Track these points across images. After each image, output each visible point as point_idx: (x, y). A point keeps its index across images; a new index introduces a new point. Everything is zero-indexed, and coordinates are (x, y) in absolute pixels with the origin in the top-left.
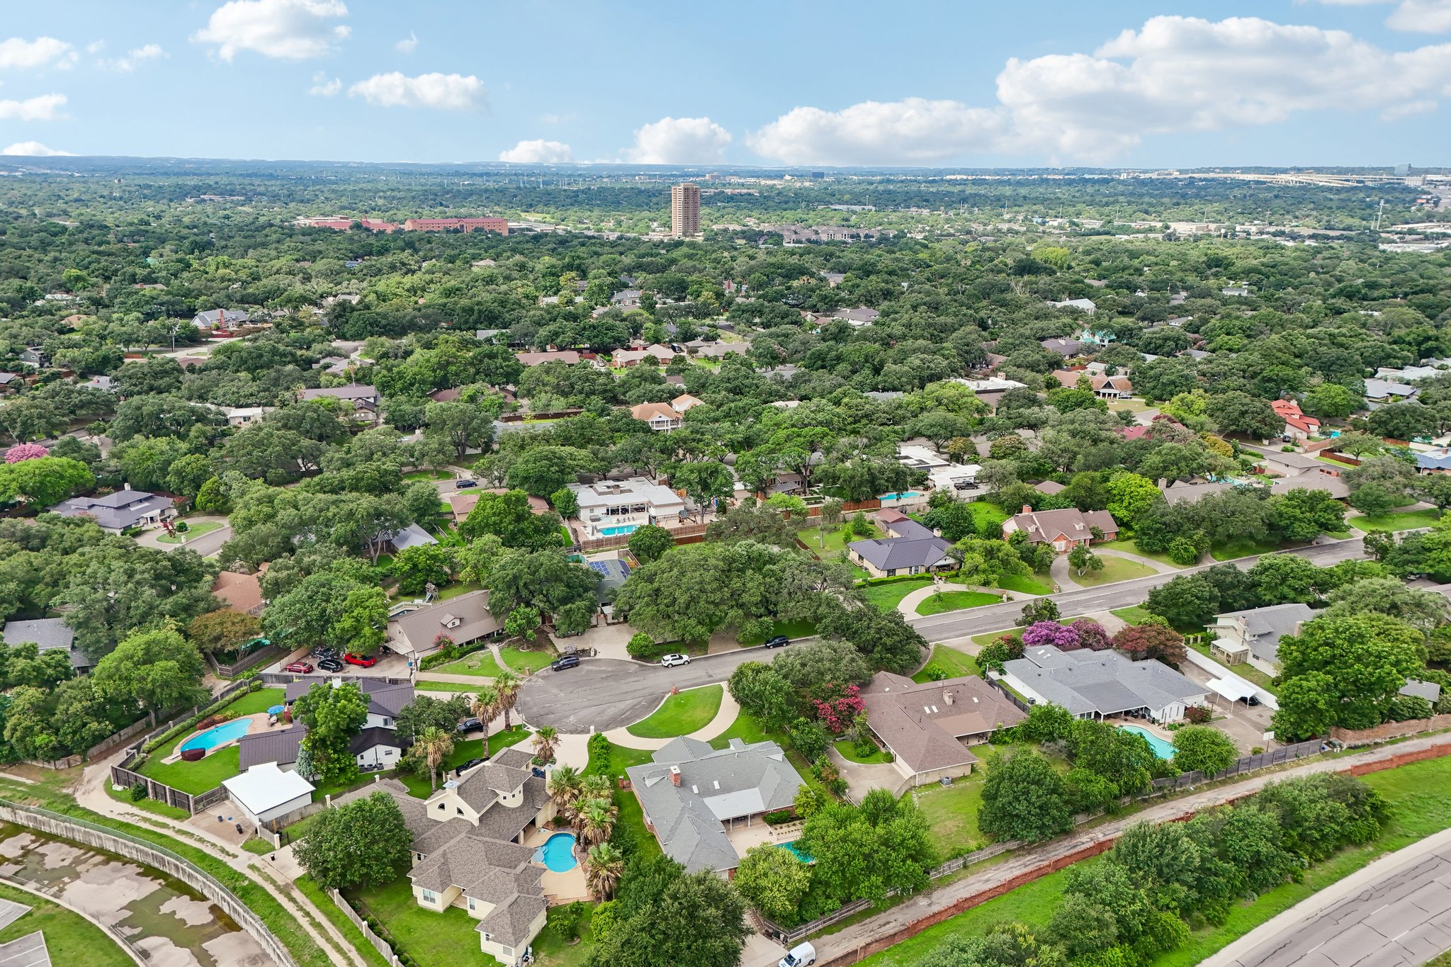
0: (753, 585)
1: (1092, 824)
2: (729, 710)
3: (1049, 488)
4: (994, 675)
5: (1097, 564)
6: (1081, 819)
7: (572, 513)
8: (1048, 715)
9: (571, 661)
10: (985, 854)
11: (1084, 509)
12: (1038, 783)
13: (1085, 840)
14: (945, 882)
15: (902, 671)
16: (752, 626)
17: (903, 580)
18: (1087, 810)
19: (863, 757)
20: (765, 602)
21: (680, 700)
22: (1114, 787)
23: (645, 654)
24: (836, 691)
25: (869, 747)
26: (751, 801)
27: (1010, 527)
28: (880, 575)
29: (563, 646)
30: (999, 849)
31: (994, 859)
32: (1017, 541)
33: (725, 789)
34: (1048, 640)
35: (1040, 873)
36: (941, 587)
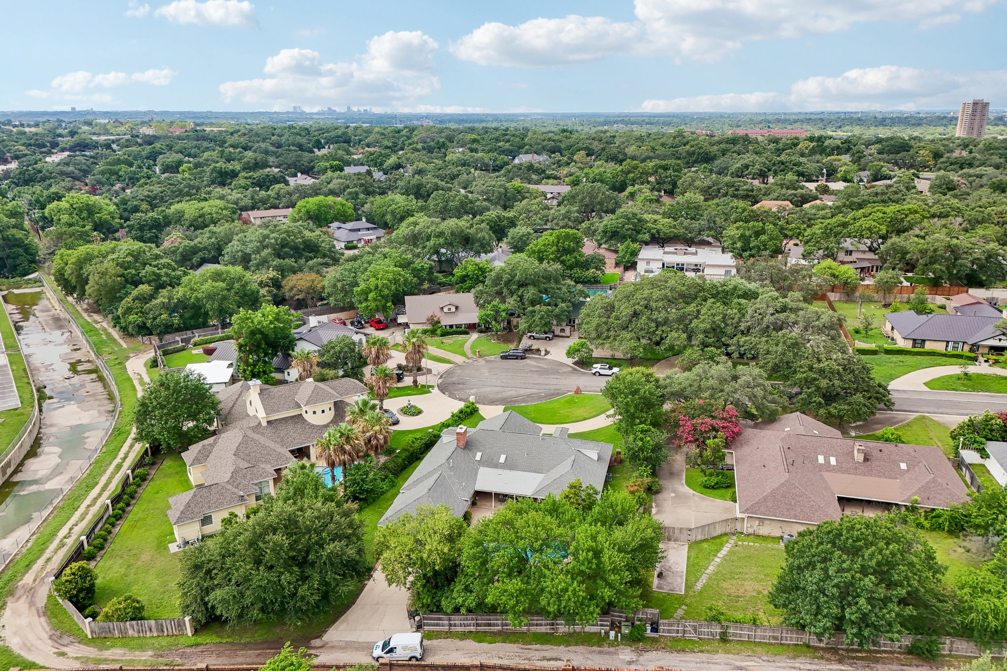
4: (970, 456)
7: (630, 266)
9: (522, 355)
16: (692, 352)
17: (932, 354)
23: (583, 362)
24: (708, 411)
25: (720, 479)
28: (903, 344)
29: (526, 342)
33: (509, 466)
36: (981, 368)
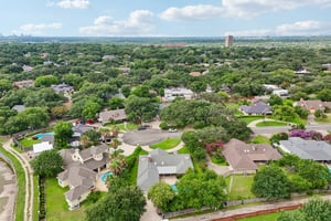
0: (199, 111)
1: (300, 198)
2: (181, 145)
3: (312, 96)
4: (276, 145)
5: (324, 117)
6: (295, 194)
7: (163, 95)
8: (290, 157)
9: (144, 128)
10: (252, 200)
11: (323, 100)
12: (274, 176)
13: (295, 202)
14: (233, 208)
15: (242, 139)
16: (197, 123)
18: (297, 191)
19: (219, 163)
20: (202, 116)
21: (169, 140)
22: (310, 184)
23: (165, 128)
24: (214, 141)
25: (222, 160)
26: (173, 170)
27: (295, 104)
28: (246, 114)
29: (143, 124)
30: (258, 200)
31: (255, 203)
32: (296, 108)
33: (166, 165)
34: (298, 135)
35: (272, 211)
36: (266, 120)
